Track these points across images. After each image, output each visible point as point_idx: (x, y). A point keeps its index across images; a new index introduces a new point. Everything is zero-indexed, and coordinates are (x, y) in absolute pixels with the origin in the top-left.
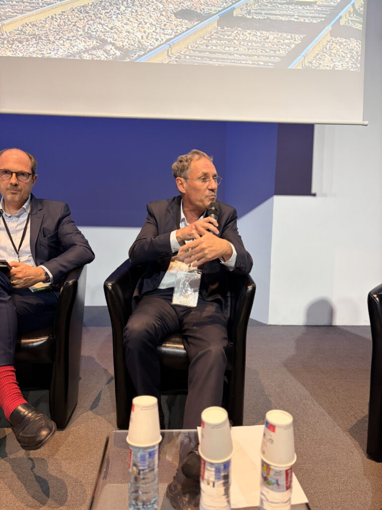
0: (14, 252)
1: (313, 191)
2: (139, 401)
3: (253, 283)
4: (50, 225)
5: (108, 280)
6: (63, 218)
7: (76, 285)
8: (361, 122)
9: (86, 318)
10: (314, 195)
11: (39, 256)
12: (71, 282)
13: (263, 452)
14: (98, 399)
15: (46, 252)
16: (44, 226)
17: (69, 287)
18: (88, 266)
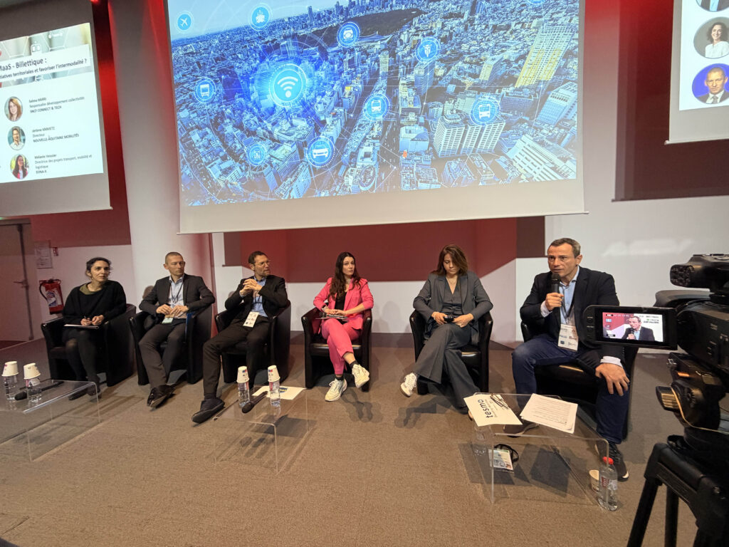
8: (583, 212)
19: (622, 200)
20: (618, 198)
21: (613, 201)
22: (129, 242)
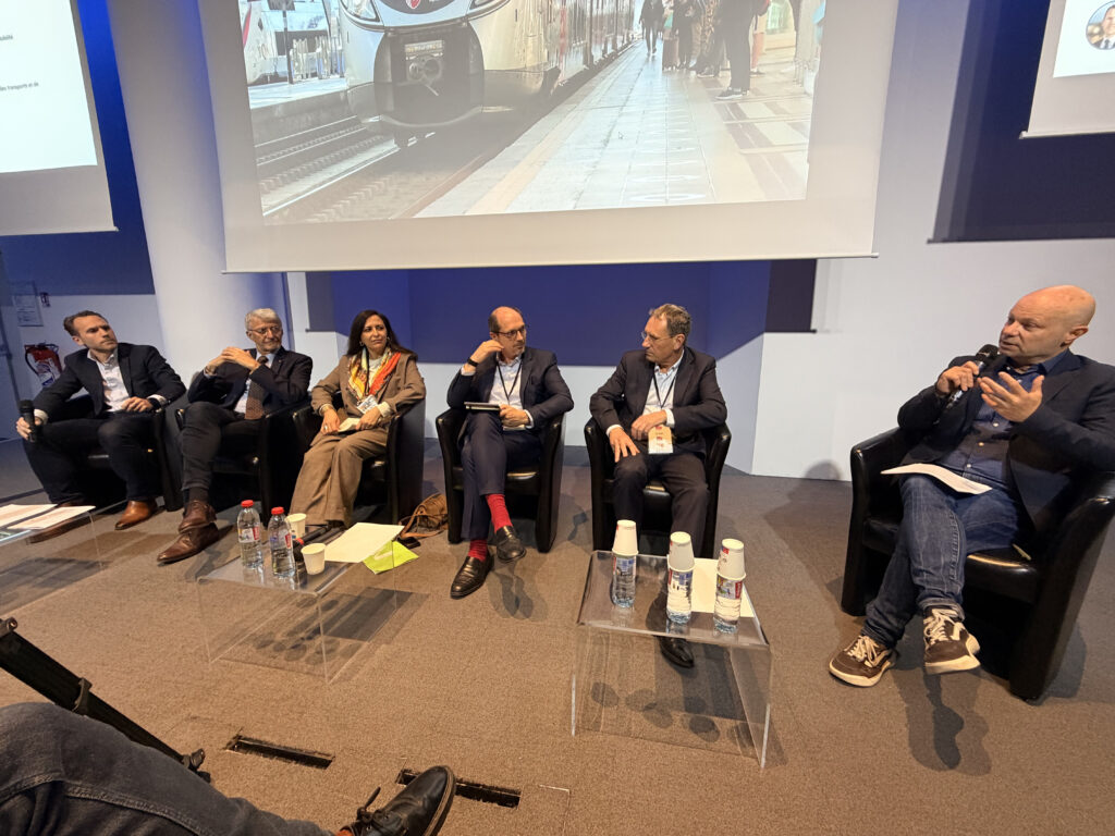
0: (505, 397)
1: (813, 327)
2: (622, 523)
3: (728, 432)
4: (538, 374)
5: (588, 425)
6: (549, 367)
7: (560, 428)
8: (870, 253)
9: (566, 454)
10: (814, 331)
11: (526, 403)
12: (556, 425)
13: (719, 569)
14: (575, 531)
15: (533, 398)
16: (533, 374)
17: (554, 430)
18: (568, 415)
19: (946, 241)
20: (937, 238)
21: (929, 242)
22: (150, 290)
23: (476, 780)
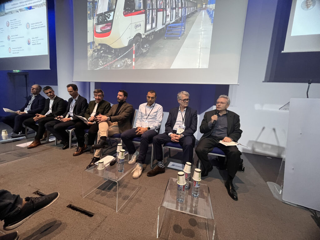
19: (268, 82)
20: (266, 81)
21: (263, 82)
22: (57, 85)
23: (86, 210)
